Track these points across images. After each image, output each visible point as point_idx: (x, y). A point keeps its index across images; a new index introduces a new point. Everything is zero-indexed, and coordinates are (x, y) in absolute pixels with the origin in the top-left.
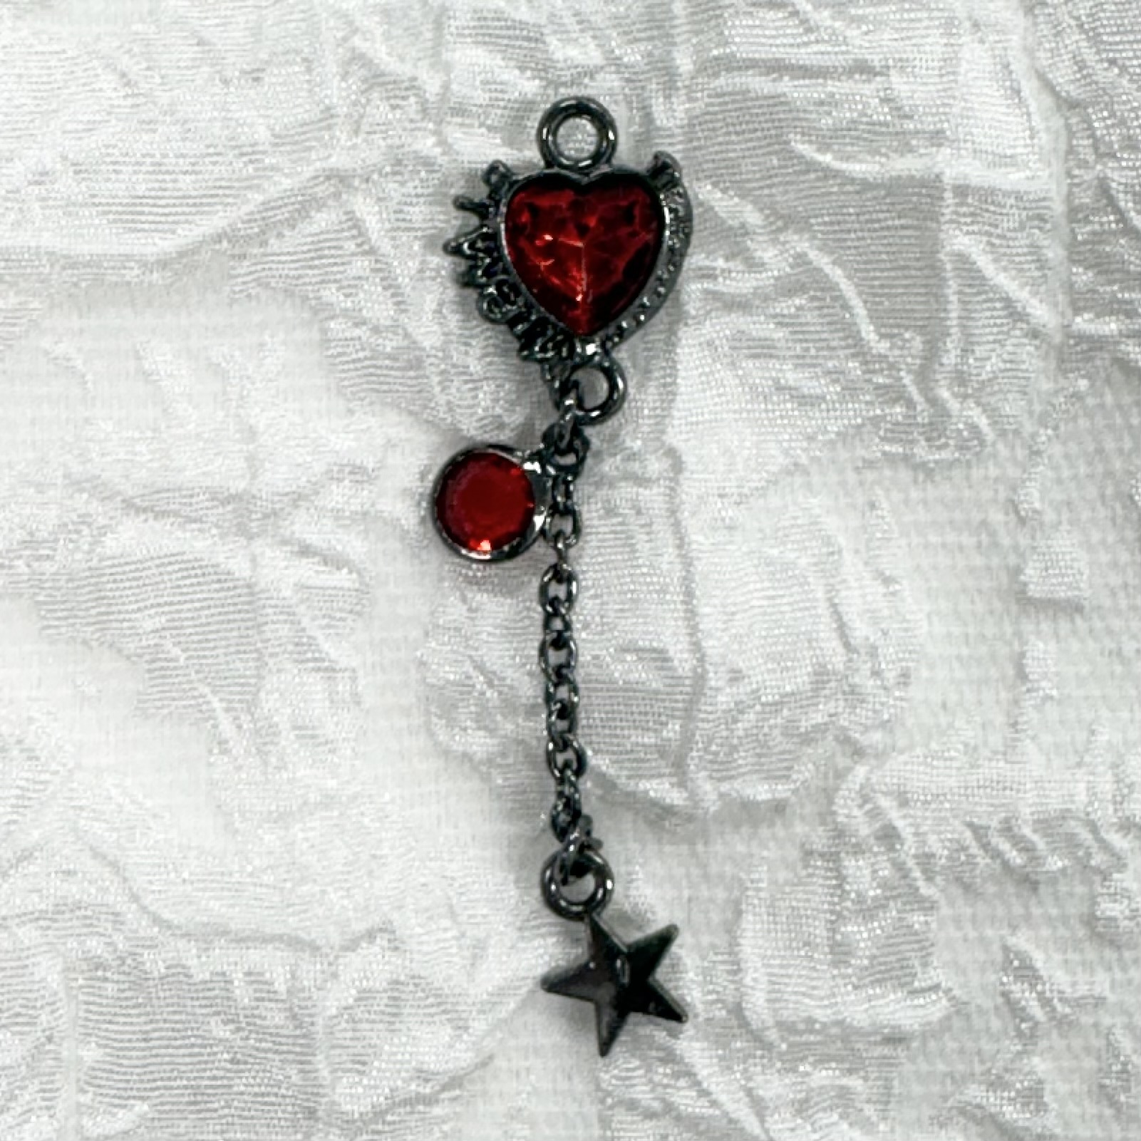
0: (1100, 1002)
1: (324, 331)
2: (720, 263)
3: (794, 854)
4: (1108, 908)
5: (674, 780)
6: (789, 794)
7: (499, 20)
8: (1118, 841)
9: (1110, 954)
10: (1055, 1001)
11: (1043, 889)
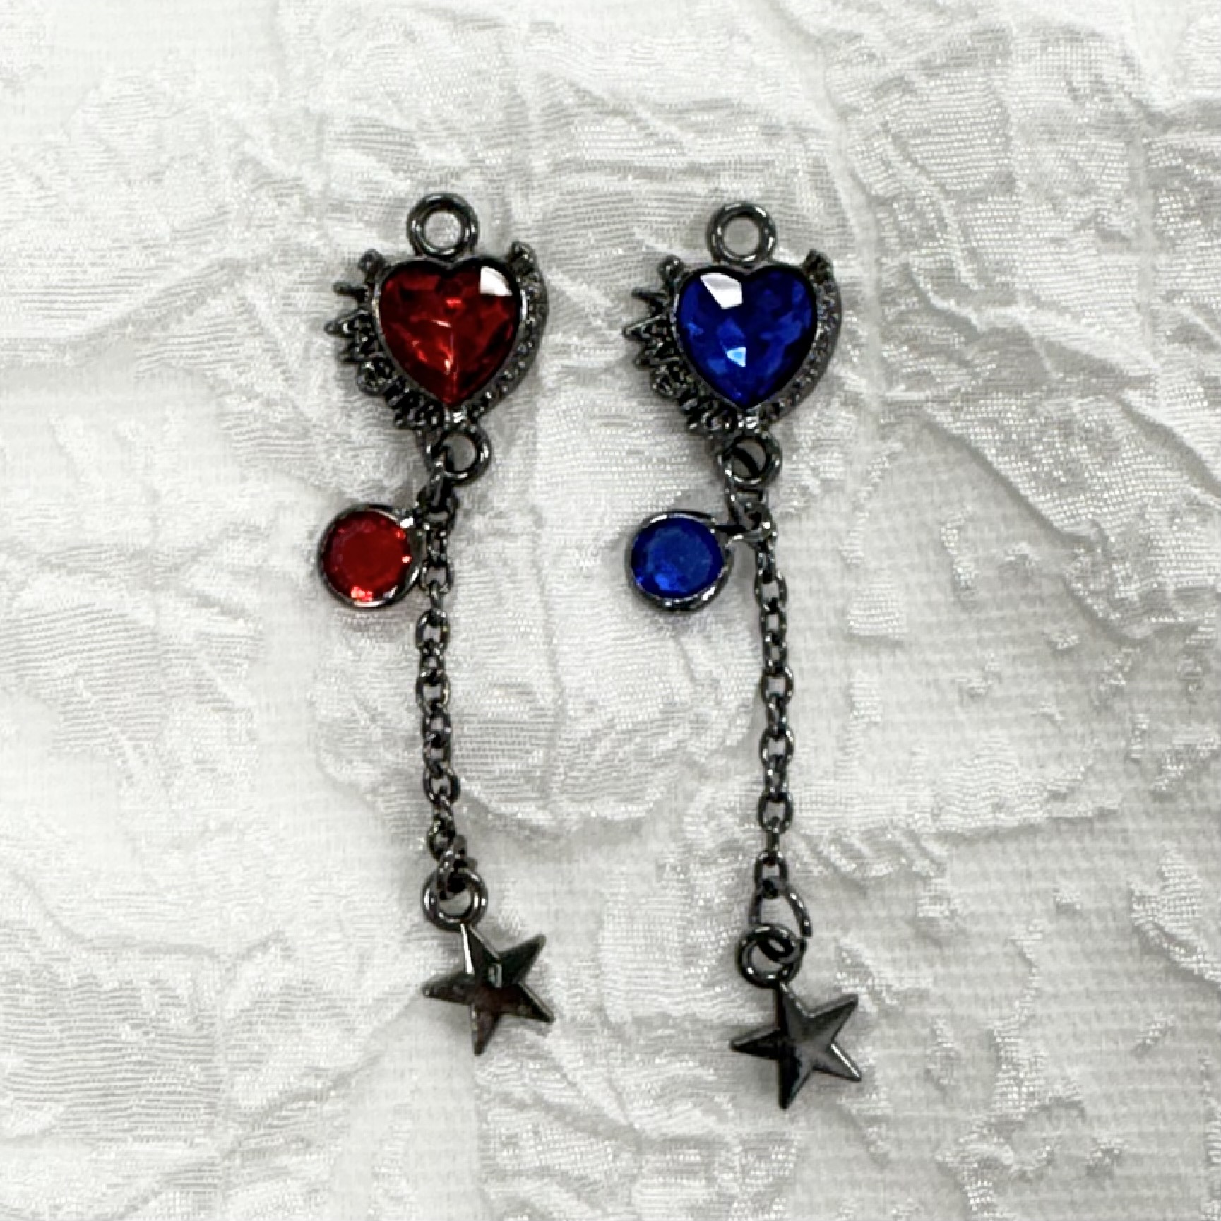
0: (923, 995)
1: (220, 405)
2: (575, 340)
3: (650, 868)
4: (931, 910)
5: (541, 803)
6: (644, 814)
7: (373, 126)
8: (936, 849)
9: (933, 951)
10: (884, 994)
11: (870, 892)
